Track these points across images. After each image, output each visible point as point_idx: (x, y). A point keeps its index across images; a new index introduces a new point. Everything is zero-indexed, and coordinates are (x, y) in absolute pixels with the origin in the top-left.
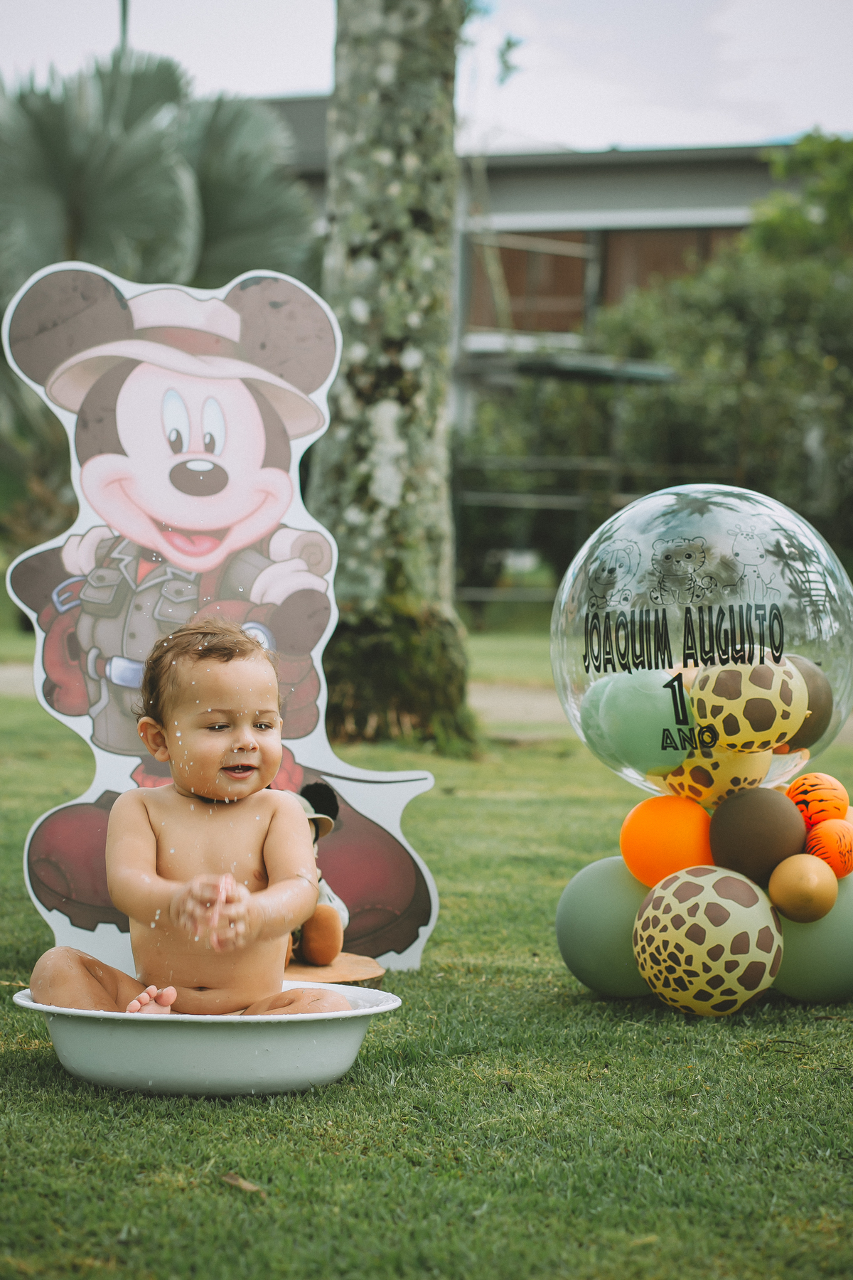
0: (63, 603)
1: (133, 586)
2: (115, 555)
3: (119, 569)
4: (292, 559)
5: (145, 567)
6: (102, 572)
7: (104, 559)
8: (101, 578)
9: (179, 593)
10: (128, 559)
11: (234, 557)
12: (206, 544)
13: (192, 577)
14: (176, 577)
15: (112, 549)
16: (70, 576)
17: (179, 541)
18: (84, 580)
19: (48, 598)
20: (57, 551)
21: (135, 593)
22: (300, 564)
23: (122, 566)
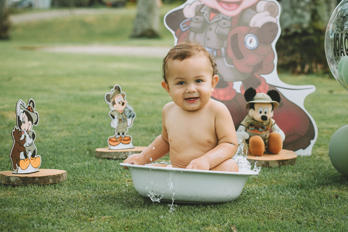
0: (184, 28)
1: (208, 22)
2: (202, 11)
3: (203, 16)
4: (264, 11)
5: (213, 15)
6: (198, 17)
7: (198, 12)
8: (197, 19)
9: (225, 24)
10: (206, 12)
11: (244, 11)
12: (234, 7)
13: (229, 18)
14: (223, 18)
15: (201, 9)
16: (186, 18)
17: (225, 6)
18: (191, 20)
19: (179, 26)
20: (181, 10)
21: (209, 24)
22: (267, 13)
23: (204, 15)
